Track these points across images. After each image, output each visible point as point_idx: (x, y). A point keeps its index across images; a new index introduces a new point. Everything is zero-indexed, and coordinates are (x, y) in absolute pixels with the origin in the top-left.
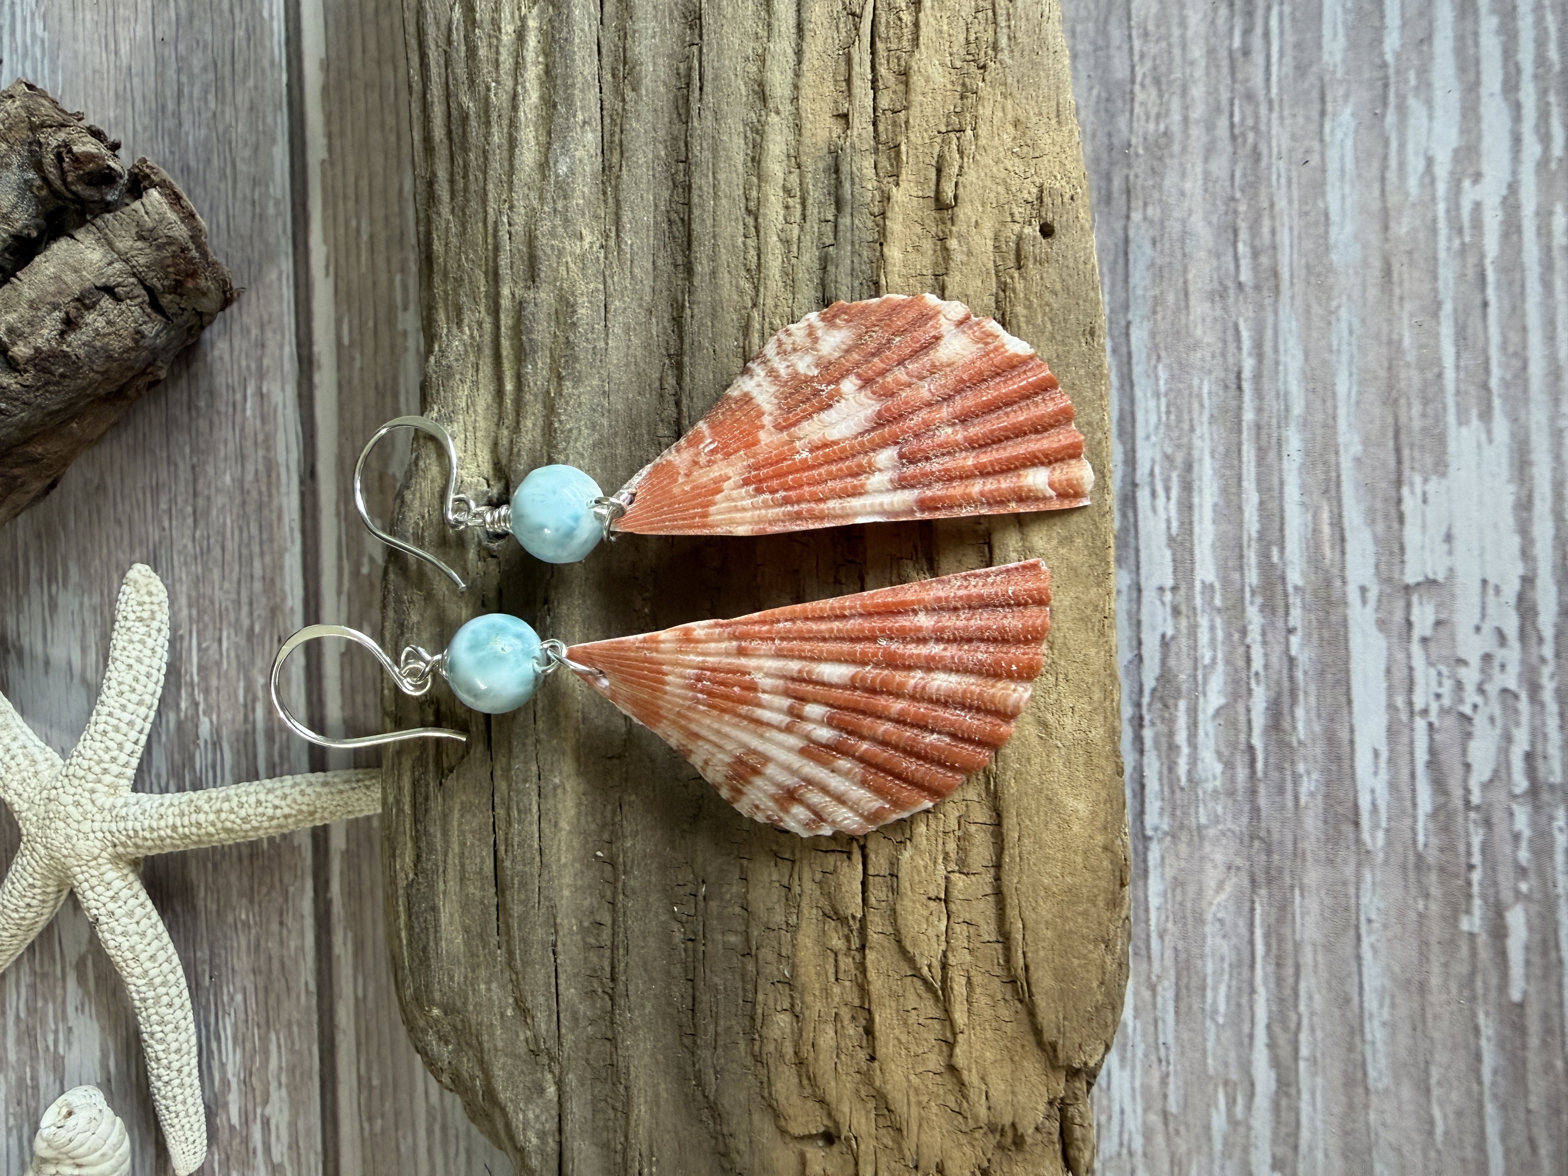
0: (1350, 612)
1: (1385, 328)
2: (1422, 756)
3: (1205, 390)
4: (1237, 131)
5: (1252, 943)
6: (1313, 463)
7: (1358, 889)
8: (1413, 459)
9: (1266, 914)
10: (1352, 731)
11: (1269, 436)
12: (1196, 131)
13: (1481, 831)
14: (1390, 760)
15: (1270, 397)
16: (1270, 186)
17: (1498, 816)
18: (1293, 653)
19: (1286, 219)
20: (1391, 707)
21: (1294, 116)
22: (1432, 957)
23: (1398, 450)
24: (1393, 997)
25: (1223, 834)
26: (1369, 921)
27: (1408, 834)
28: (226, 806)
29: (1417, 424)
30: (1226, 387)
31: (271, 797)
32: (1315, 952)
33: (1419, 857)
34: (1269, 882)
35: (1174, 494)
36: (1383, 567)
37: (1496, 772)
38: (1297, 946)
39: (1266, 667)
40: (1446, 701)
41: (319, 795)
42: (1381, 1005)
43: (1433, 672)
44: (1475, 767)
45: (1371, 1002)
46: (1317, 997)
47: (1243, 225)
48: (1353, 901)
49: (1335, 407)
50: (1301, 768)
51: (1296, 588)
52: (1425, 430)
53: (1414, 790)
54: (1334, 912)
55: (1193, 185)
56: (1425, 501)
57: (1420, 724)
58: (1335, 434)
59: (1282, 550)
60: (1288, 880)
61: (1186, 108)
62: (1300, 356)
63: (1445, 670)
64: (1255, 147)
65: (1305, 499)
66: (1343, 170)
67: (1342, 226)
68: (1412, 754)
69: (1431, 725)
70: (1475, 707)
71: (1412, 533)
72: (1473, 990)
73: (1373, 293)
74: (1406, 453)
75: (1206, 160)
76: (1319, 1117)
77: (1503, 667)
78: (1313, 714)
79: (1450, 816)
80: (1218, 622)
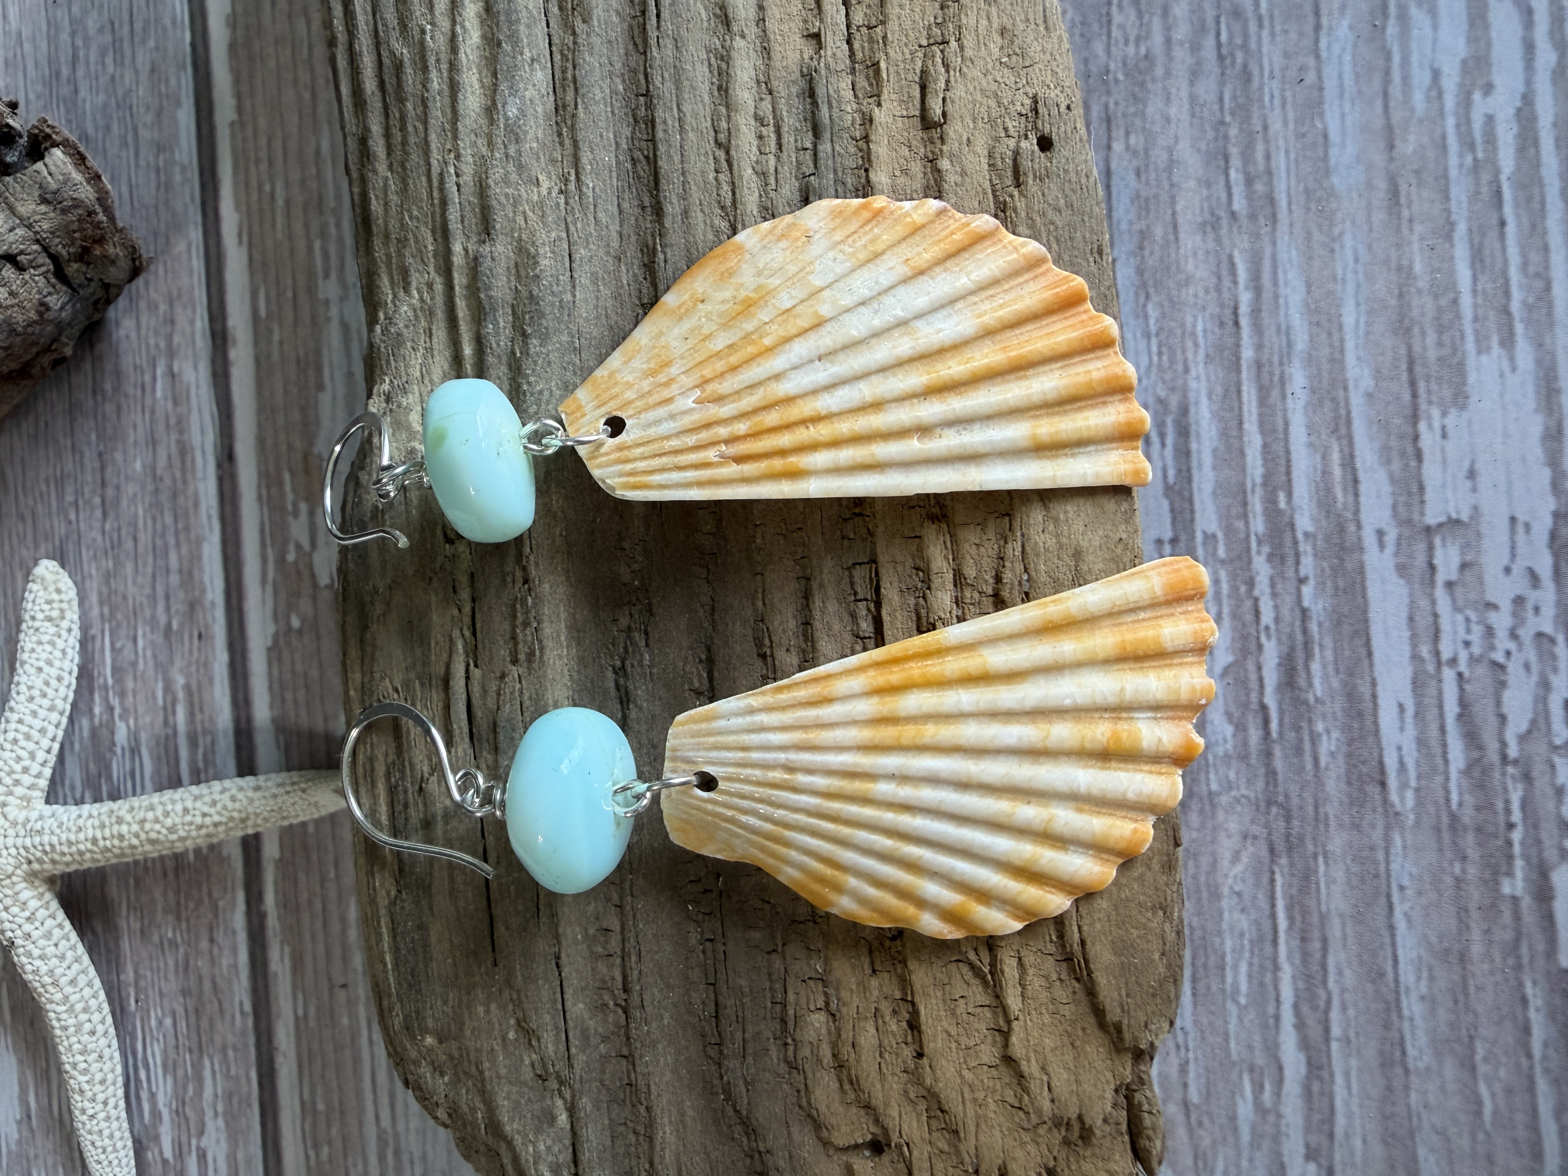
0: (1366, 557)
1: (1393, 254)
2: (1451, 708)
3: (1199, 328)
4: (1224, 51)
5: (1273, 916)
6: (1321, 402)
7: (1387, 853)
8: (1429, 392)
9: (1288, 886)
10: (1374, 684)
11: (1271, 374)
12: (1179, 53)
13: (1520, 787)
14: (1417, 714)
15: (1270, 333)
16: (1262, 107)
17: (1538, 769)
18: (1306, 604)
19: (1281, 142)
20: (1415, 657)
21: (1286, 32)
22: (1473, 925)
23: (1413, 383)
24: (1430, 969)
25: (1238, 801)
26: (1402, 888)
27: (1440, 793)
28: (150, 815)
29: (1432, 354)
30: (1222, 324)
31: (198, 804)
32: (1343, 925)
33: (1454, 818)
34: (1290, 850)
35: (1170, 440)
36: (1401, 509)
37: (1533, 722)
38: (1324, 918)
39: (1277, 620)
40: (1476, 650)
41: (251, 801)
42: (1419, 978)
43: (1460, 618)
44: (1510, 718)
45: (1407, 975)
46: (1347, 973)
47: (1234, 152)
48: (1382, 868)
49: (1342, 341)
50: (1320, 727)
51: (1306, 535)
52: (1440, 359)
53: (1445, 745)
54: (1363, 880)
55: (1179, 111)
56: (1444, 436)
57: (1448, 675)
58: (1342, 369)
59: (1289, 495)
60: (1310, 847)
61: (1168, 29)
62: (1303, 289)
63: (1473, 616)
64: (1245, 66)
65: (1313, 438)
66: (1341, 86)
67: (1343, 146)
68: (1441, 707)
69: (1460, 675)
70: (1508, 653)
71: (1431, 471)
72: (1519, 957)
73: (1379, 216)
74: (1422, 385)
75: (1192, 83)
76: (1355, 1101)
77: (1537, 609)
78: (1330, 668)
79: (1486, 772)
80: (1223, 575)
